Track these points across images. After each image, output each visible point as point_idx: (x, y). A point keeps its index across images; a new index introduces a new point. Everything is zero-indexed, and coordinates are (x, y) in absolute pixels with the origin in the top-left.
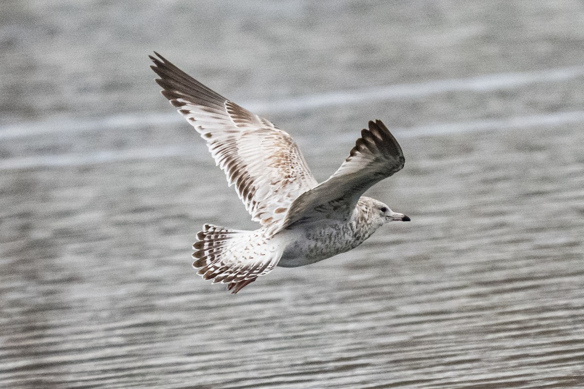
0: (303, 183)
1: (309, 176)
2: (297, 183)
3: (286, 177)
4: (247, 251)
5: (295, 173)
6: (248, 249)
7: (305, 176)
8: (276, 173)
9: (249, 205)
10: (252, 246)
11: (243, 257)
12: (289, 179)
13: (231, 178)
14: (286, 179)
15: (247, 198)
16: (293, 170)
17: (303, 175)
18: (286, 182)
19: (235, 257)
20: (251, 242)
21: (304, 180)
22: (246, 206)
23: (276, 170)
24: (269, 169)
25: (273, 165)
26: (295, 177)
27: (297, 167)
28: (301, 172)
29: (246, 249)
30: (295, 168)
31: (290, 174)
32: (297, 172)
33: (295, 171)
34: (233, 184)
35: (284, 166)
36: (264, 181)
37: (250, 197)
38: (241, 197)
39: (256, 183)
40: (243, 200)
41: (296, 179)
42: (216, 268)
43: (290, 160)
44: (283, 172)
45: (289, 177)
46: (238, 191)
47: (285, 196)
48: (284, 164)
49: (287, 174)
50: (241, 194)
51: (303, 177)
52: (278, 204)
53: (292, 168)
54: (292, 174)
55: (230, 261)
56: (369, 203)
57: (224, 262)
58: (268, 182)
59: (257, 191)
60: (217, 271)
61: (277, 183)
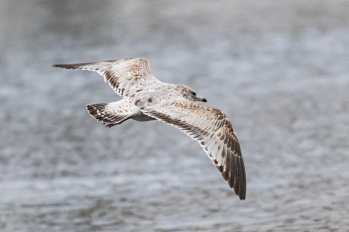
0: (146, 78)
1: (149, 74)
2: (143, 78)
3: (135, 76)
4: (120, 108)
5: (140, 73)
6: (121, 107)
7: (146, 74)
8: (130, 74)
9: (116, 90)
10: (123, 106)
11: (118, 111)
12: (137, 76)
13: (106, 79)
14: (136, 77)
15: (116, 87)
16: (138, 72)
17: (145, 74)
18: (137, 79)
19: (113, 110)
20: (123, 104)
21: (147, 76)
22: (115, 91)
23: (129, 73)
24: (126, 73)
25: (128, 71)
26: (141, 75)
27: (141, 70)
28: (143, 73)
29: (120, 107)
30: (140, 71)
31: (137, 74)
32: (141, 73)
33: (140, 72)
34: (108, 81)
35: (134, 70)
36: (124, 79)
37: (117, 87)
38: (112, 87)
39: (120, 80)
40: (113, 88)
41: (141, 77)
42: (102, 114)
43: (138, 67)
44: (133, 73)
45: (137, 75)
46: (110, 84)
47: (139, 85)
48: (134, 69)
49: (135, 74)
50: (112, 85)
51: (145, 75)
52: (136, 88)
53: (138, 70)
54: (139, 74)
55: (110, 112)
56: (187, 89)
57: (107, 112)
58: (126, 79)
59: (120, 84)
60: (102, 116)
61: (131, 79)
